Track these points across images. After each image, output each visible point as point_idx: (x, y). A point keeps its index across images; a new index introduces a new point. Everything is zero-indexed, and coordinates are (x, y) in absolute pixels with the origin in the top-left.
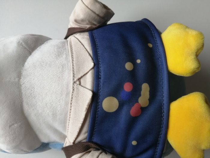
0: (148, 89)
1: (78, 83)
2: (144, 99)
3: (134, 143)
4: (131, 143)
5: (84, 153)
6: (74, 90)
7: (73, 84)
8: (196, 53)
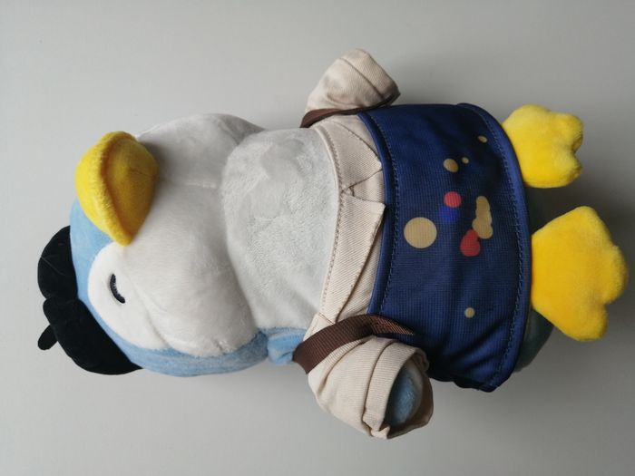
0: (488, 207)
1: (349, 192)
2: (483, 224)
3: (469, 313)
4: (463, 314)
5: (358, 342)
6: (341, 205)
7: (340, 195)
8: (573, 146)
